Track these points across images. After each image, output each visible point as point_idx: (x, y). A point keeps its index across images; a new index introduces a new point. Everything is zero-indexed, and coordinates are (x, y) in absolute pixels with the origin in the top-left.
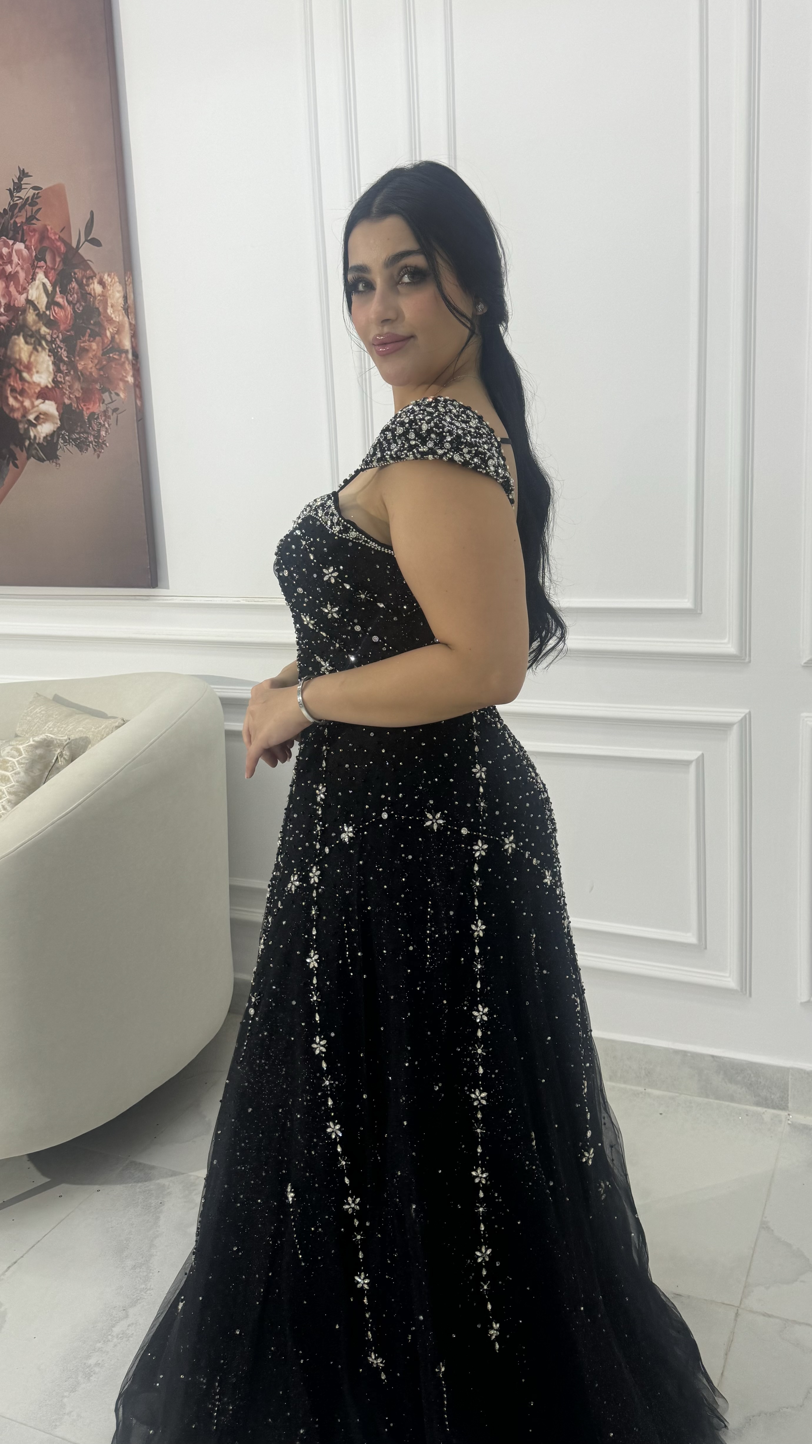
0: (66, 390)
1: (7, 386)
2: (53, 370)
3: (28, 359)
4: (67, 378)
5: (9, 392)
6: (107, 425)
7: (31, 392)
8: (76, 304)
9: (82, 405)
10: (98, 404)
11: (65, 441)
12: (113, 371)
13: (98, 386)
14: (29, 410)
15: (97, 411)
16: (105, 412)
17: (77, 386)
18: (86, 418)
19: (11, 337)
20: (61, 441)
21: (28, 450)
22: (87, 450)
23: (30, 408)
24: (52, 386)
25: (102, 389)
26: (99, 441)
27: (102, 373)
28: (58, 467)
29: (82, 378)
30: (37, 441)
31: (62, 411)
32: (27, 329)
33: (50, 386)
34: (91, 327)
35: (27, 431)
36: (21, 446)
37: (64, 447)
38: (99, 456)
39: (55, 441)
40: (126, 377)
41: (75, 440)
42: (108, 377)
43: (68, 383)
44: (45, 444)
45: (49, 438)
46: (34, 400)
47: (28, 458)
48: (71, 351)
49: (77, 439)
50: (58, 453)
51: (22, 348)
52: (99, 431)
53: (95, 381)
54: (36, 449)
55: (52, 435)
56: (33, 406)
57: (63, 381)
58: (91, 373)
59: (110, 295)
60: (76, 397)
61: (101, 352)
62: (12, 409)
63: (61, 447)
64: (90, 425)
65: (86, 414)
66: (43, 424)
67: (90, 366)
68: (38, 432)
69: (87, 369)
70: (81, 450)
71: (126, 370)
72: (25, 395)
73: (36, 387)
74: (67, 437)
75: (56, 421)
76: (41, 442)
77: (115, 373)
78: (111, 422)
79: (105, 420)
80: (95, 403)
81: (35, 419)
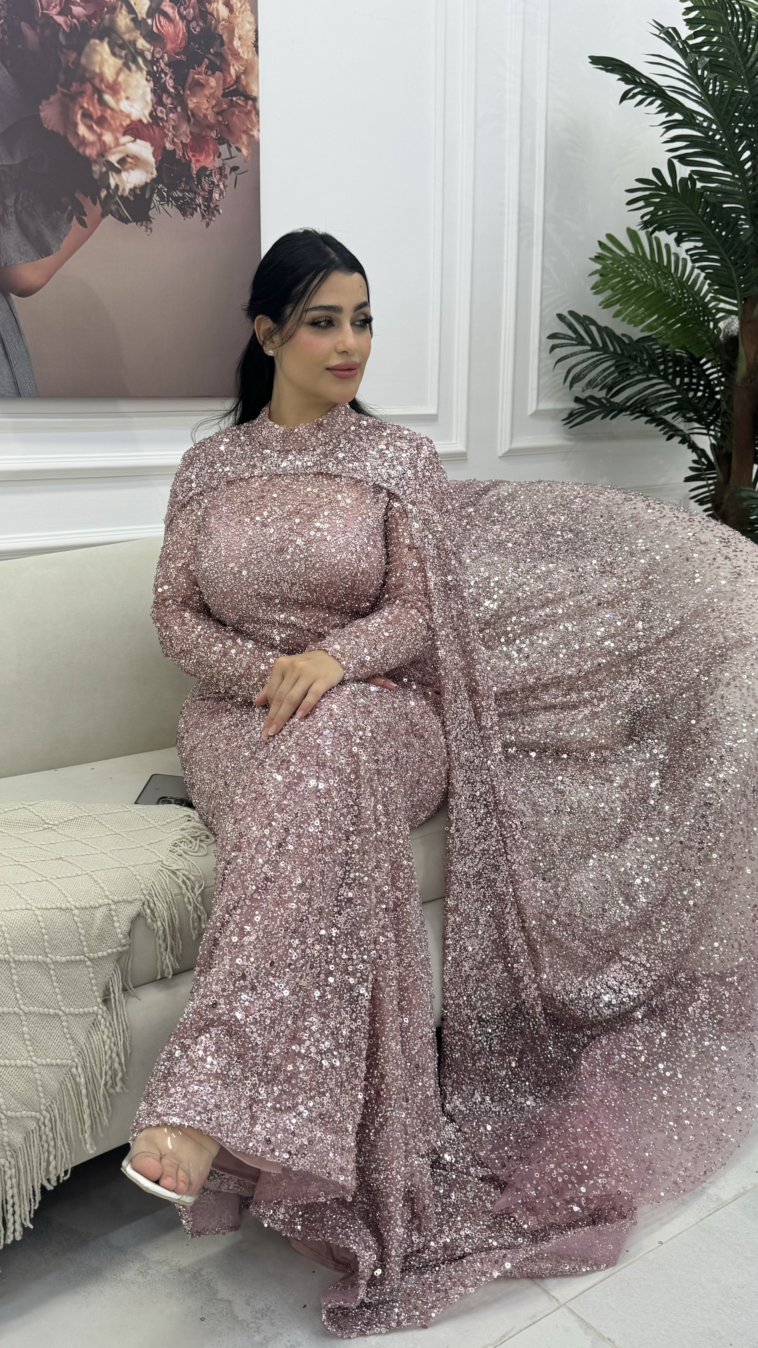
0: (169, 130)
1: (78, 107)
2: (152, 101)
3: (114, 76)
4: (171, 115)
5: (79, 116)
6: (222, 186)
7: (115, 124)
8: (192, 21)
9: (190, 154)
10: (212, 158)
11: (162, 198)
12: (234, 118)
13: (213, 134)
14: (110, 148)
15: (210, 166)
16: (221, 169)
17: (185, 128)
18: (195, 172)
19: (89, 40)
20: (156, 198)
21: (105, 203)
22: (192, 214)
23: (112, 145)
24: (149, 122)
25: (219, 139)
26: (209, 205)
27: (220, 119)
28: (149, 233)
29: (192, 120)
30: (119, 193)
31: (160, 158)
32: (114, 35)
33: (145, 121)
34: (209, 56)
35: (105, 177)
36: (95, 198)
37: (160, 207)
38: (208, 225)
39: (147, 196)
40: (251, 130)
41: (177, 199)
42: (227, 126)
43: (173, 124)
44: (132, 199)
45: (138, 192)
46: (118, 135)
47: (103, 216)
48: (180, 80)
49: (179, 198)
50: (150, 213)
51: (107, 60)
52: (211, 192)
53: (211, 127)
54: (117, 203)
55: (144, 187)
56: (117, 144)
57: (165, 118)
58: (205, 116)
59: (238, 24)
60: (182, 142)
61: (221, 92)
62: (83, 142)
63: (155, 206)
64: (200, 182)
65: (195, 168)
66: (131, 171)
67: (205, 107)
68: (122, 181)
69: (200, 108)
70: (184, 214)
71: (251, 121)
72: (106, 125)
73: (124, 118)
74: (165, 194)
75: (150, 169)
76: (125, 195)
77: (238, 122)
78: (227, 182)
79: (220, 180)
80: (208, 155)
81: (118, 162)
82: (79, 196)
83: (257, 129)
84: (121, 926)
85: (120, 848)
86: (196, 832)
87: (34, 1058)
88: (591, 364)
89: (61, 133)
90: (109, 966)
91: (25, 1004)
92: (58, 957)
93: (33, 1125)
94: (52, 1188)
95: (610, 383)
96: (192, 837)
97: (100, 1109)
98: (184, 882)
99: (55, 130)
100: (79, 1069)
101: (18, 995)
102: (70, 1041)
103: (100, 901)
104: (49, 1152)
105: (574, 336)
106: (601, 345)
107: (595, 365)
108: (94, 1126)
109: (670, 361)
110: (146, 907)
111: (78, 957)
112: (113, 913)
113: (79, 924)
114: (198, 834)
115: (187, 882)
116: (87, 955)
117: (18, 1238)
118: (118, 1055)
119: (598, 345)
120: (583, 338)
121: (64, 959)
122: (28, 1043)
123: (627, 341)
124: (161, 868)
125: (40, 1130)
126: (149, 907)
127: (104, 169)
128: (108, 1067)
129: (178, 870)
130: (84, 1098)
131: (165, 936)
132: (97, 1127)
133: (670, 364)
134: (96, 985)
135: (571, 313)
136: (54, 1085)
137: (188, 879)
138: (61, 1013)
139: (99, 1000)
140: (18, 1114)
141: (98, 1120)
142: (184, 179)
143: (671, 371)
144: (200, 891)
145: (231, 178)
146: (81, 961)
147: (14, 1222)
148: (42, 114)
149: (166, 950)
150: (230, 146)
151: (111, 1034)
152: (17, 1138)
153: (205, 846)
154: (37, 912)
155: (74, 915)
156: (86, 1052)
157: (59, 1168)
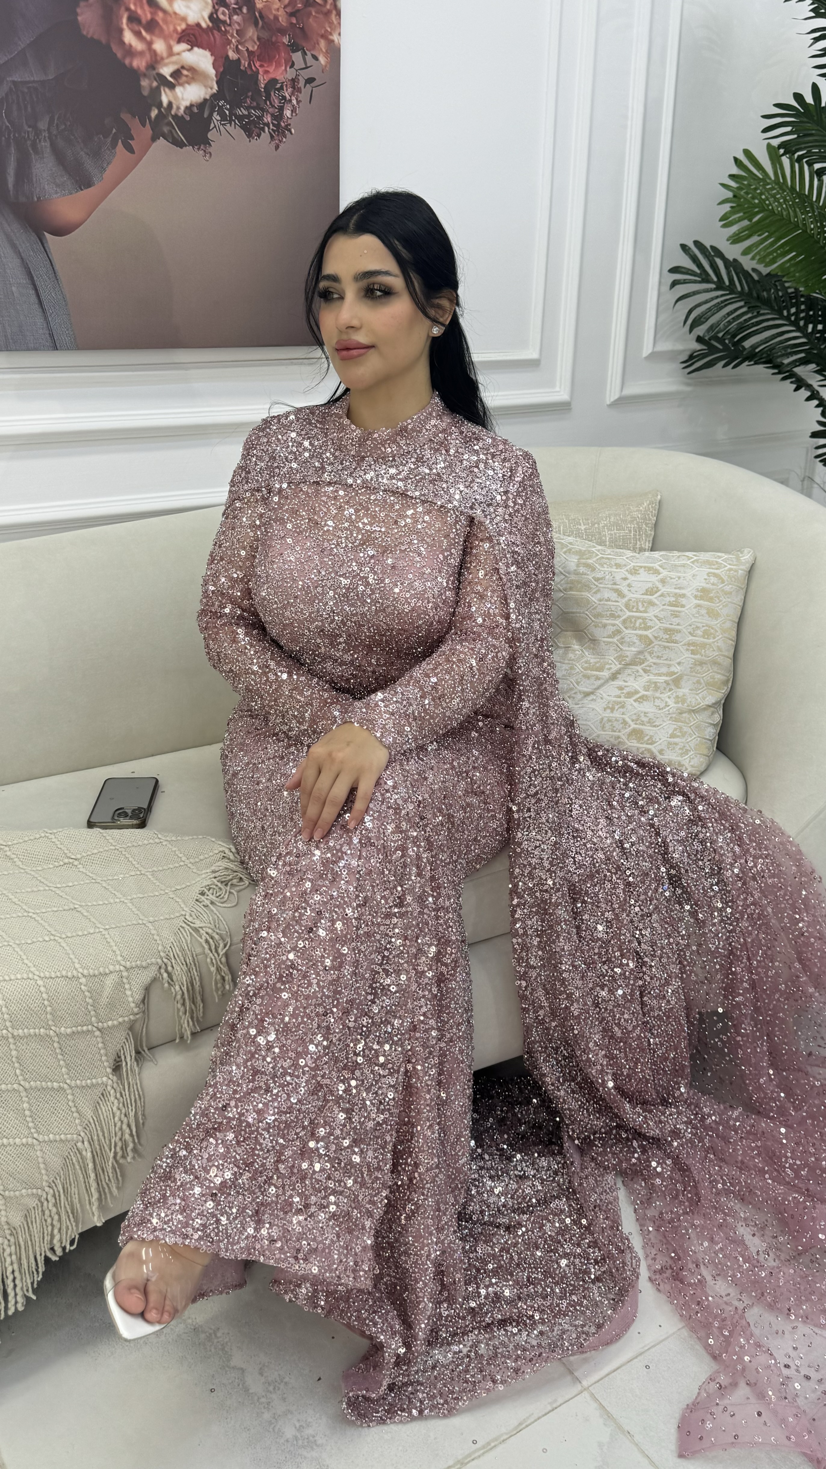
0: (232, 36)
1: (123, 9)
4: (235, 17)
5: (125, 21)
6: (294, 102)
7: (168, 29)
9: (258, 64)
10: (283, 68)
11: (223, 117)
12: (311, 20)
13: (285, 40)
14: (162, 59)
15: (280, 78)
16: (293, 80)
17: (251, 32)
18: (263, 86)
20: (216, 117)
21: (155, 125)
22: (259, 136)
23: (165, 55)
24: (208, 26)
25: (292, 45)
26: (279, 124)
27: (294, 21)
28: (207, 158)
29: (260, 23)
30: (173, 113)
31: (221, 69)
33: (204, 25)
35: (156, 93)
37: (221, 127)
38: (277, 147)
39: (206, 115)
40: (331, 34)
41: (241, 118)
42: (302, 29)
43: (238, 28)
44: (188, 118)
45: (195, 110)
46: (172, 43)
47: (154, 139)
49: (244, 116)
50: (210, 135)
52: (281, 109)
53: (282, 31)
54: (170, 124)
55: (202, 105)
56: (171, 53)
57: (228, 21)
58: (276, 18)
60: (247, 50)
62: (130, 51)
63: (215, 126)
64: (268, 97)
65: (263, 80)
66: (187, 85)
67: (276, 6)
68: (176, 97)
69: (270, 9)
70: (250, 136)
71: (331, 24)
72: (157, 31)
73: (179, 22)
74: (227, 112)
75: (210, 83)
76: (180, 114)
77: (315, 25)
78: (301, 97)
79: (293, 94)
80: (278, 65)
81: (172, 75)
82: (125, 116)
83: (337, 32)
84: (133, 994)
85: (141, 896)
86: (229, 875)
87: (35, 1135)
88: (714, 305)
89: (104, 41)
90: (121, 1035)
91: (25, 1080)
92: (63, 1029)
93: (33, 1203)
94: (57, 1259)
95: (733, 330)
96: (222, 882)
97: (109, 1180)
98: (207, 941)
99: (95, 37)
100: (86, 1143)
101: (18, 1071)
102: (75, 1115)
103: (111, 968)
104: (52, 1225)
105: (698, 271)
106: (727, 283)
107: (719, 307)
108: (103, 1196)
109: (803, 303)
110: (163, 971)
111: (85, 1028)
112: (125, 980)
113: (87, 994)
114: (231, 877)
115: (211, 941)
116: (96, 1025)
117: (20, 1308)
118: (129, 1126)
119: (724, 283)
120: (707, 274)
121: (69, 1031)
122: (28, 1119)
123: (756, 277)
124: (184, 925)
125: (42, 1206)
126: (166, 971)
127: (155, 84)
128: (118, 1138)
129: (201, 928)
130: (90, 1171)
131: (184, 1000)
132: (106, 1198)
133: (803, 307)
134: (106, 1055)
135: (697, 243)
136: (56, 1163)
137: (212, 938)
138: (66, 1086)
139: (109, 1070)
140: (17, 1193)
141: (107, 1190)
142: (250, 94)
143: (802, 315)
144: (224, 951)
145: (306, 91)
146: (88, 1031)
147: (16, 1295)
148: (80, 18)
149: (185, 1013)
150: (304, 54)
151: (121, 1105)
152: (17, 1220)
153: (235, 893)
154: (40, 982)
155: (81, 984)
156: (93, 1125)
157: (64, 1241)
